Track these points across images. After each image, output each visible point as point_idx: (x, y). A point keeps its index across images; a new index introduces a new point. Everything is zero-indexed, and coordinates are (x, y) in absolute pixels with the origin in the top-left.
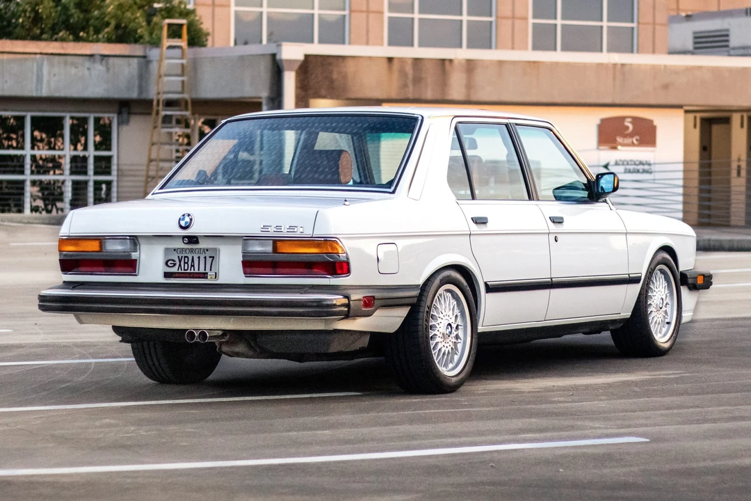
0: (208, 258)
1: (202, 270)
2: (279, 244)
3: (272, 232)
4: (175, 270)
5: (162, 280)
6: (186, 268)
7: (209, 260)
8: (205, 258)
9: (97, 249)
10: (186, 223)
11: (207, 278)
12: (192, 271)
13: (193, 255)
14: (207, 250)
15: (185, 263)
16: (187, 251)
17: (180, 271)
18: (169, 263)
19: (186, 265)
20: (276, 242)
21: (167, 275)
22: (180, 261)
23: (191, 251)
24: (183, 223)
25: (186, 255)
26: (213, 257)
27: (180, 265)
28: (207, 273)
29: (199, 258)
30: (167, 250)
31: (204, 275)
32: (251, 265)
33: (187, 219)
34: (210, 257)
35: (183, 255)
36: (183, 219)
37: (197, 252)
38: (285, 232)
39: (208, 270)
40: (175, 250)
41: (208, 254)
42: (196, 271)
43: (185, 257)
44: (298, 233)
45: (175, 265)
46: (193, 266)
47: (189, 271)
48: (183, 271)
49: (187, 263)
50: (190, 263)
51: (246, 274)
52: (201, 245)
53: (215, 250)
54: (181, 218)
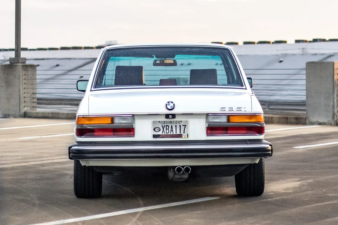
0: (182, 127)
1: (178, 133)
2: (231, 118)
3: (227, 111)
4: (160, 133)
5: (151, 139)
6: (168, 132)
7: (182, 128)
8: (180, 126)
9: (110, 123)
10: (171, 107)
11: (182, 137)
12: (172, 133)
13: (171, 124)
14: (181, 122)
15: (166, 129)
16: (168, 123)
17: (163, 134)
18: (156, 130)
19: (167, 130)
20: (229, 117)
21: (154, 136)
22: (163, 128)
23: (171, 122)
24: (169, 107)
25: (167, 125)
26: (185, 126)
27: (163, 130)
28: (182, 135)
29: (176, 126)
30: (154, 122)
31: (180, 136)
32: (212, 129)
33: (172, 105)
34: (183, 125)
35: (165, 125)
36: (169, 105)
37: (174, 123)
38: (235, 111)
39: (182, 133)
40: (159, 122)
41: (182, 124)
42: (175, 133)
43: (166, 126)
44: (243, 111)
45: (160, 130)
46: (172, 130)
47: (169, 134)
48: (165, 134)
49: (168, 129)
50: (170, 129)
51: (208, 134)
52: (177, 119)
53: (187, 122)
54: (168, 104)
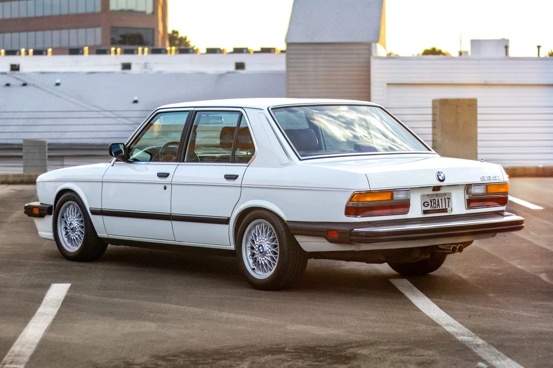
1: (444, 207)
2: (489, 187)
3: (486, 181)
4: (429, 208)
5: (422, 215)
6: (435, 206)
7: (447, 200)
8: (445, 199)
9: (390, 198)
10: (442, 177)
11: (447, 212)
12: (439, 208)
13: (438, 198)
14: (445, 194)
15: (434, 203)
16: (435, 196)
17: (432, 209)
18: (425, 204)
20: (487, 186)
21: (425, 212)
22: (431, 203)
23: (437, 195)
25: (434, 198)
26: (449, 198)
27: (431, 205)
28: (447, 209)
29: (441, 199)
30: (423, 196)
31: (445, 210)
32: (472, 201)
37: (440, 196)
38: (492, 180)
39: (447, 207)
40: (428, 196)
41: (446, 197)
42: (441, 208)
43: (434, 200)
44: (497, 180)
45: (428, 205)
46: (438, 205)
47: (437, 208)
49: (435, 203)
50: (437, 203)
51: (469, 207)
52: (442, 191)
53: (450, 194)
54: (438, 174)
